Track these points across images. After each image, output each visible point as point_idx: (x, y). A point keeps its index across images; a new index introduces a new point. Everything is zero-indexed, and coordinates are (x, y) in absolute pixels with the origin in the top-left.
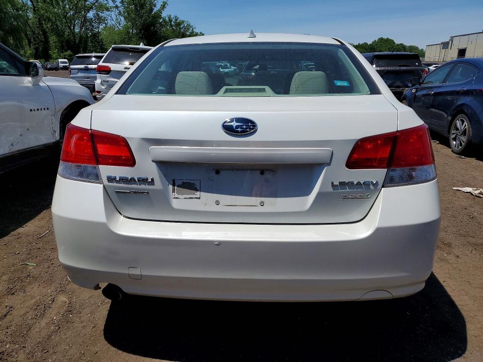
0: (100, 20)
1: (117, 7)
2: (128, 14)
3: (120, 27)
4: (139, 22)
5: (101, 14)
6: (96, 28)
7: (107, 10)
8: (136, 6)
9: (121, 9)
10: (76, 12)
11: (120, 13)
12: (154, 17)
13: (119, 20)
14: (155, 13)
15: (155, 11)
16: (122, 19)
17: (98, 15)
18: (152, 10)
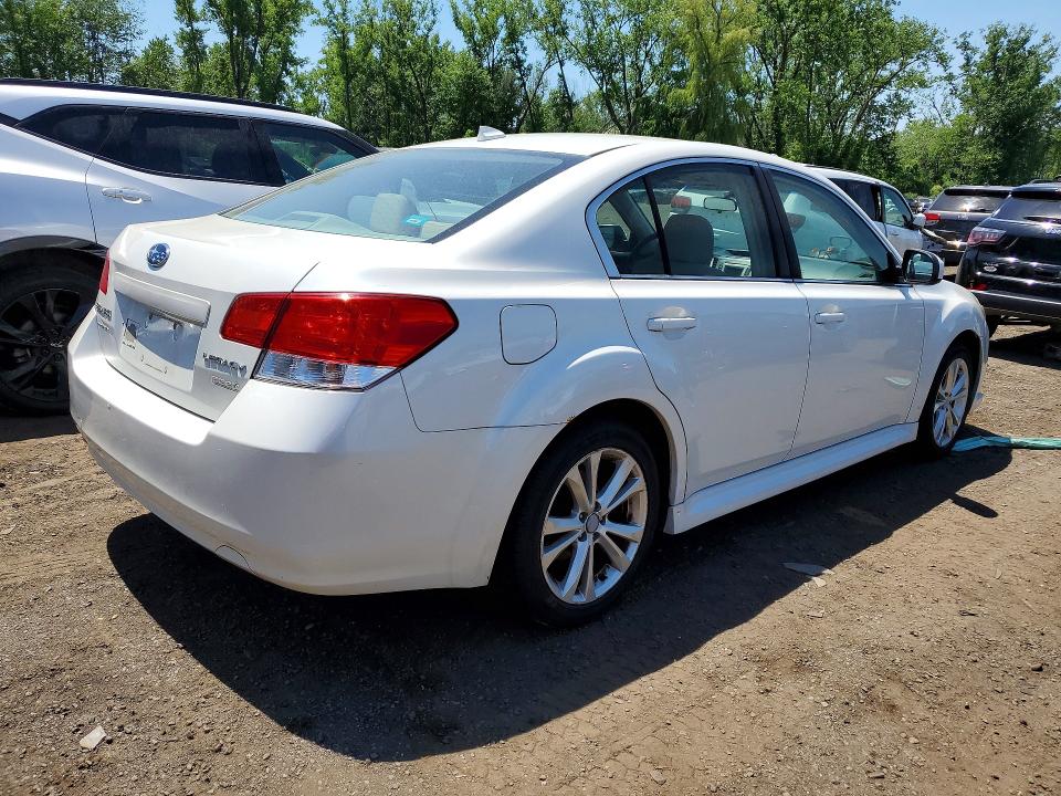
0: (900, 107)
1: (950, 78)
2: (974, 91)
3: (946, 122)
4: (995, 109)
5: (904, 95)
6: (888, 126)
7: (923, 84)
8: (998, 72)
9: (959, 82)
10: (854, 93)
11: (953, 92)
12: (1038, 96)
13: (950, 106)
14: (1045, 87)
15: (1044, 82)
16: (957, 102)
17: (897, 96)
18: (1038, 78)
